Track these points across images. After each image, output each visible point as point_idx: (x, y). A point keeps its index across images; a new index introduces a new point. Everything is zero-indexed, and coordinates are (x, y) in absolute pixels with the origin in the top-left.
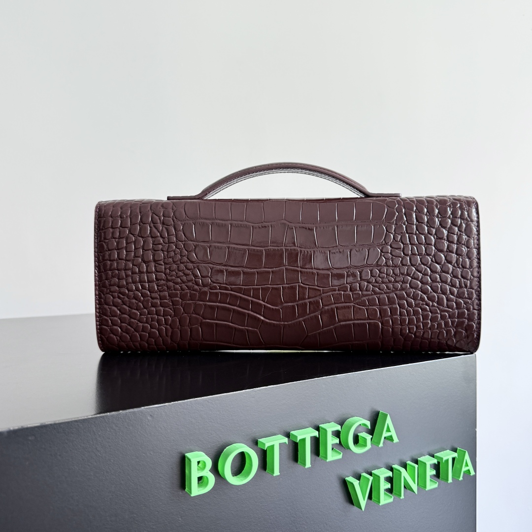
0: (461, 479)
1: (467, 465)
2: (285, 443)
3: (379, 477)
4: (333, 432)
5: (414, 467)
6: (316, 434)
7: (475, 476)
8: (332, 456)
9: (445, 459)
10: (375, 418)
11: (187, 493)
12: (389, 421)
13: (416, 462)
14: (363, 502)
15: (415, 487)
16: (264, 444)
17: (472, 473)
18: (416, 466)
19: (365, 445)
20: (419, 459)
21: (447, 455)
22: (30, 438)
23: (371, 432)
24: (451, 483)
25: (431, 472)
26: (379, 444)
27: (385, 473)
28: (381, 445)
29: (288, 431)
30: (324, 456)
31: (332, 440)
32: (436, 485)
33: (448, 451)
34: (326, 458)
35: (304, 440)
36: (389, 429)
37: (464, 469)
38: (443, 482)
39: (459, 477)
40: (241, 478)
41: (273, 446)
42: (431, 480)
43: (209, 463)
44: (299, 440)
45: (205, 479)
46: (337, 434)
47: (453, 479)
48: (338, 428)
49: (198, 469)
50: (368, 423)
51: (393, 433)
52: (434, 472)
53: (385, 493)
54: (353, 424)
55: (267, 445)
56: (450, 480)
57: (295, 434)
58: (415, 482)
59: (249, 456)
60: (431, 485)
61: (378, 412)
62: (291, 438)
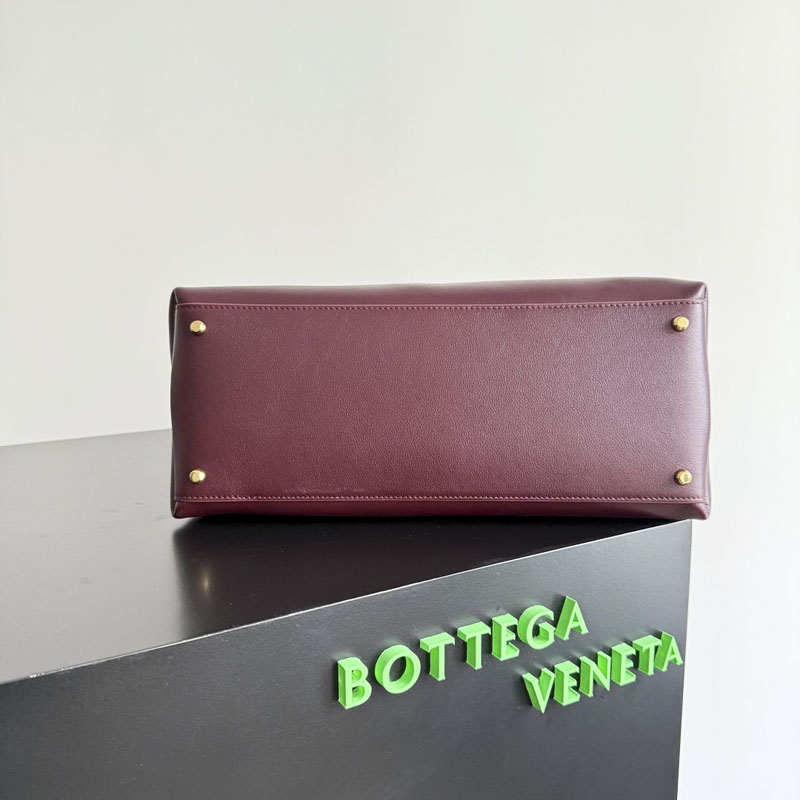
0: (665, 669)
1: (673, 653)
2: (452, 644)
3: (563, 674)
4: (508, 628)
5: (606, 660)
6: (487, 630)
7: (683, 666)
8: (507, 653)
10: (558, 606)
11: (340, 704)
12: (577, 609)
13: (609, 652)
14: (543, 704)
15: (606, 683)
16: (427, 647)
17: (679, 662)
18: (609, 658)
19: (547, 639)
20: (613, 648)
21: (647, 643)
24: (652, 676)
25: (627, 664)
27: (570, 668)
28: (566, 637)
29: (456, 627)
30: (498, 653)
31: (507, 636)
32: (632, 678)
33: (651, 637)
34: (500, 656)
35: (474, 639)
36: (576, 619)
37: (669, 658)
38: (641, 673)
39: (662, 667)
40: (400, 684)
41: (437, 649)
42: (626, 673)
43: (365, 671)
44: (468, 639)
45: (361, 690)
47: (655, 670)
48: (514, 621)
49: (353, 678)
50: (551, 614)
51: (582, 624)
52: (631, 664)
53: (570, 690)
54: (533, 616)
55: (431, 647)
56: (651, 672)
57: (465, 632)
58: (606, 676)
59: (410, 660)
60: (627, 678)
61: (564, 598)
62: (458, 635)
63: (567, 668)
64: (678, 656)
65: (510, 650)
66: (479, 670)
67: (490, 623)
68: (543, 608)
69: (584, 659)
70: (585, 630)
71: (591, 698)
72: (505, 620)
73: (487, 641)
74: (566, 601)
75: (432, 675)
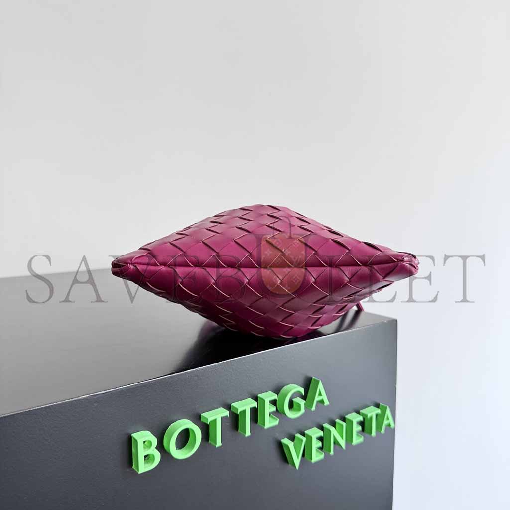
0: (383, 431)
1: (388, 419)
2: (227, 416)
3: (311, 438)
4: (270, 401)
5: (342, 426)
6: (255, 404)
7: (394, 429)
8: (270, 422)
9: (369, 416)
10: (308, 384)
11: (134, 469)
12: (321, 386)
13: (344, 420)
14: (297, 461)
15: (342, 443)
16: (207, 420)
17: (393, 425)
18: (344, 424)
19: (299, 410)
20: (346, 417)
21: (371, 412)
23: (304, 398)
25: (357, 428)
26: (312, 407)
27: (317, 433)
28: (313, 409)
29: (230, 403)
30: (262, 423)
31: (269, 409)
33: (372, 407)
34: (264, 425)
35: (244, 412)
36: (321, 394)
37: (386, 422)
38: (367, 435)
39: (381, 430)
40: (185, 451)
41: (215, 421)
42: (357, 435)
43: (155, 441)
44: (240, 413)
45: (152, 457)
46: (274, 403)
47: (376, 432)
48: (275, 397)
49: (144, 448)
50: (302, 390)
51: (324, 397)
52: (360, 428)
53: (317, 450)
54: (289, 392)
55: (210, 420)
56: (374, 434)
57: (236, 407)
58: (342, 438)
59: (193, 431)
60: (357, 440)
61: (311, 378)
62: (231, 409)
63: (315, 433)
64: (391, 421)
65: (272, 419)
66: (248, 437)
67: (256, 399)
68: (296, 386)
69: (326, 426)
70: (327, 403)
71: (333, 456)
72: (268, 397)
73: (255, 412)
74: (312, 381)
75: (211, 443)
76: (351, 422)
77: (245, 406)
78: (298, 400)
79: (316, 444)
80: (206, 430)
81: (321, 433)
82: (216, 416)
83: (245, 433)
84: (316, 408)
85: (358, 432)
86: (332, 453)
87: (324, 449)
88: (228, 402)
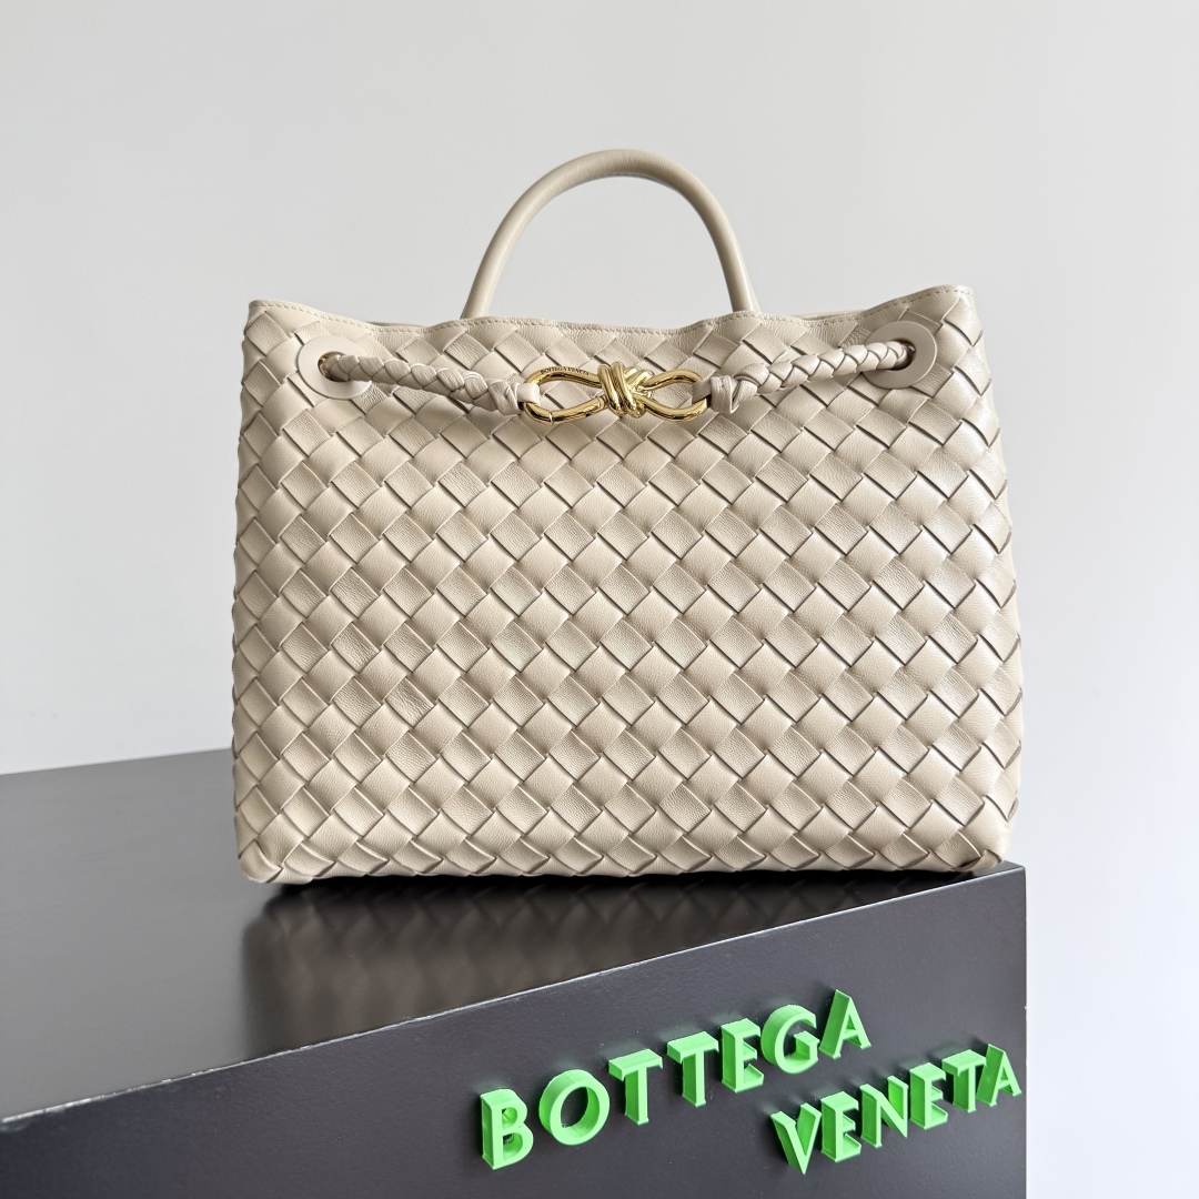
0: (993, 1103)
1: (1005, 1077)
2: (658, 1067)
3: (833, 1111)
4: (745, 1040)
5: (901, 1089)
6: (713, 1045)
7: (1023, 1097)
8: (745, 1080)
9: (960, 1070)
10: (825, 1007)
11: (484, 1161)
13: (907, 1078)
15: (902, 1125)
16: (620, 1072)
17: (1016, 1091)
18: (905, 1086)
19: (807, 1057)
20: (912, 1071)
21: (965, 1062)
22: (219, 1089)
23: (819, 1033)
24: (973, 1113)
26: (833, 1052)
28: (837, 1054)
30: (730, 1081)
31: (745, 1053)
32: (942, 1118)
33: (970, 1051)
34: (733, 1085)
35: (692, 1059)
36: (851, 1026)
37: (1000, 1085)
39: (990, 1100)
40: (580, 1131)
41: (636, 1074)
43: (522, 1110)
44: (685, 1059)
45: (517, 1139)
46: (755, 1042)
47: (978, 1103)
48: (755, 1030)
49: (504, 1122)
50: (812, 1018)
52: (940, 1095)
54: (784, 1021)
56: (972, 1108)
57: (678, 1049)
58: (902, 1115)
59: (594, 1093)
60: (934, 1118)
61: (833, 993)
62: (668, 1053)
63: (841, 1102)
64: (1013, 1082)
65: (750, 1075)
66: (701, 1107)
67: (718, 1034)
68: (799, 1009)
69: (867, 1088)
70: (865, 1043)
71: (879, 1149)
72: (740, 1029)
73: (715, 1062)
74: (835, 997)
75: (630, 1116)
76: (923, 1081)
77: (693, 1046)
78: (805, 1038)
79: (845, 1125)
80: (618, 1090)
81: (854, 1104)
82: (636, 1065)
83: (695, 1100)
84: (842, 1052)
85: (935, 1102)
86: (878, 1144)
87: (862, 1137)
88: (663, 1036)
